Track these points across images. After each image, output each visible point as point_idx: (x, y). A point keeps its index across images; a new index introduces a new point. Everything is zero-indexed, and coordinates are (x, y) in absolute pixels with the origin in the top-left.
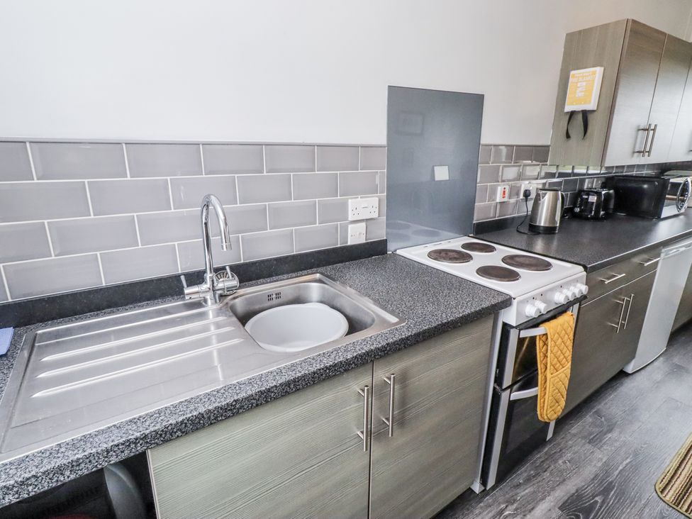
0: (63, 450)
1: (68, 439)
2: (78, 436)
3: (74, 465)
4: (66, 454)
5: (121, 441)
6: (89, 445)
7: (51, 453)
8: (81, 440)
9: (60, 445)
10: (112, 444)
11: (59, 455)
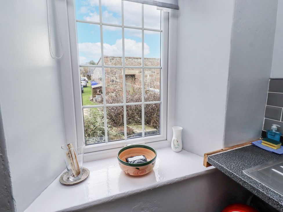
0: (260, 185)
1: (264, 185)
2: (267, 187)
3: (258, 191)
4: (259, 186)
5: (275, 200)
6: (266, 191)
7: (256, 183)
8: (267, 188)
9: (260, 183)
10: (272, 198)
11: (257, 185)
